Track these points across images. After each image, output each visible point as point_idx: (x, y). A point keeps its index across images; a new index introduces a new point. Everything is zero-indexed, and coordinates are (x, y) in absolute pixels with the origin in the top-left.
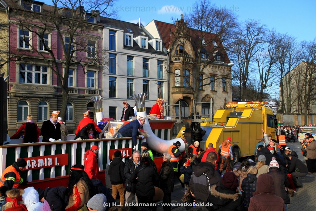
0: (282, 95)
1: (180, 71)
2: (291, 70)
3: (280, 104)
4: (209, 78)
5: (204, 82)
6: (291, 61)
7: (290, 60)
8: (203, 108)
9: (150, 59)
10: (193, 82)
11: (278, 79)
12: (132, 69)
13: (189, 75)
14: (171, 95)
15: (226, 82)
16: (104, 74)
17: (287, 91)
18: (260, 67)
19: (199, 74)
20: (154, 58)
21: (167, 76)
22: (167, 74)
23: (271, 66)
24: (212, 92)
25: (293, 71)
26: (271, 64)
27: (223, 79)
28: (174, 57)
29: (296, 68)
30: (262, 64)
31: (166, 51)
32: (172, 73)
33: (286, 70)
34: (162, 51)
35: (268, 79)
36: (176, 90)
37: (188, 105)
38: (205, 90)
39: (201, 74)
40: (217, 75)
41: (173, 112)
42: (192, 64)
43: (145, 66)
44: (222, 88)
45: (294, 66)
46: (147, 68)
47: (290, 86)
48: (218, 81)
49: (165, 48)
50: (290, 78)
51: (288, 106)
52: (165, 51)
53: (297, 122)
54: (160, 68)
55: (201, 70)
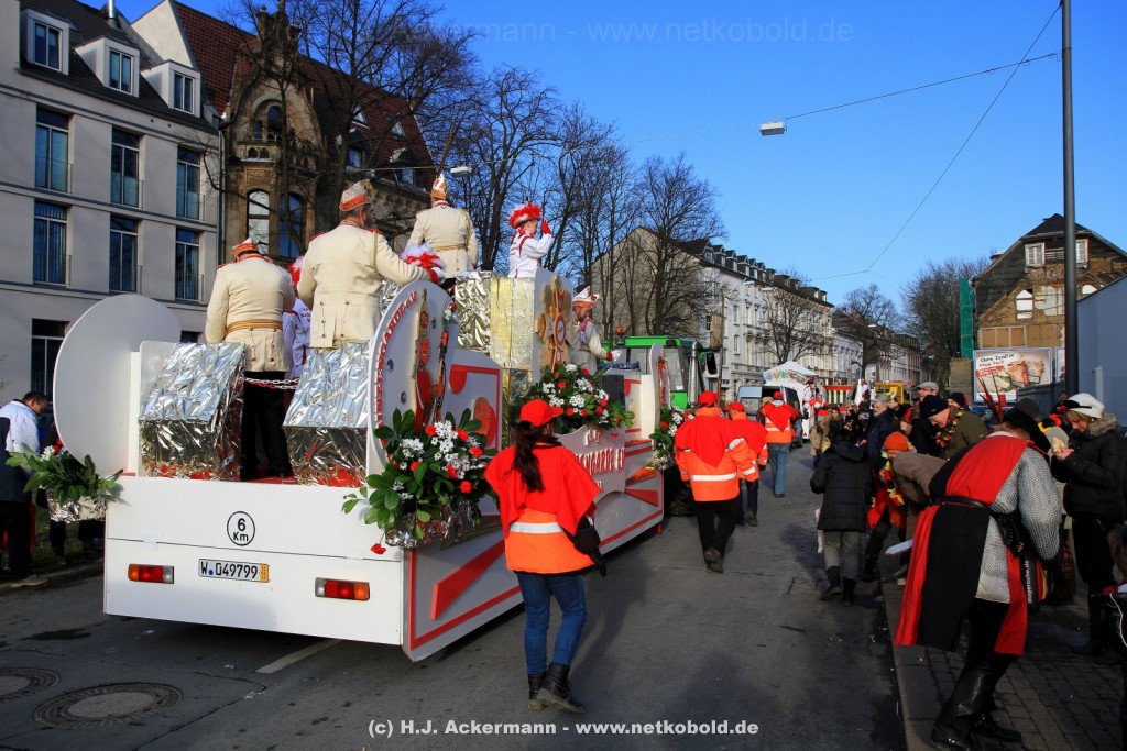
1: (268, 197)
9: (145, 137)
12: (63, 165)
20: (162, 133)
21: (215, 210)
22: (216, 205)
28: (246, 143)
31: (214, 116)
34: (198, 115)
42: (313, 175)
43: (124, 163)
46: (132, 171)
49: (211, 107)
52: (209, 116)
54: (189, 178)
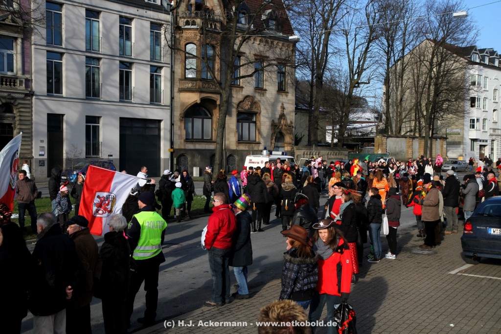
0: (387, 101)
1: (195, 47)
2: (405, 53)
3: (384, 117)
4: (252, 63)
5: (242, 72)
6: (407, 37)
7: (404, 34)
8: (238, 121)
9: (135, 20)
10: (221, 71)
11: (382, 70)
12: (97, 38)
13: (214, 56)
14: (176, 94)
15: (284, 73)
16: (35, 44)
17: (396, 93)
18: (349, 46)
19: (234, 55)
20: (142, 16)
21: (169, 56)
22: (169, 52)
23: (371, 44)
24: (257, 91)
25: (409, 56)
26: (370, 41)
27: (279, 66)
28: (184, 18)
29: (415, 51)
30: (354, 41)
31: (168, 4)
32: (179, 49)
33: (397, 54)
34: (160, 4)
35: (363, 70)
36: (187, 85)
37: (210, 116)
38: (244, 86)
39: (236, 55)
40: (268, 57)
41: (180, 128)
42: (219, 33)
43: (125, 34)
44: (277, 84)
45: (411, 47)
46: (128, 37)
47: (402, 85)
48: (269, 70)
50: (403, 70)
51: (397, 121)
52: (165, 4)
53: (410, 151)
54: (156, 38)
55: (236, 47)
